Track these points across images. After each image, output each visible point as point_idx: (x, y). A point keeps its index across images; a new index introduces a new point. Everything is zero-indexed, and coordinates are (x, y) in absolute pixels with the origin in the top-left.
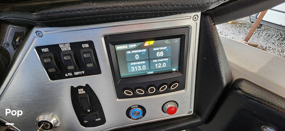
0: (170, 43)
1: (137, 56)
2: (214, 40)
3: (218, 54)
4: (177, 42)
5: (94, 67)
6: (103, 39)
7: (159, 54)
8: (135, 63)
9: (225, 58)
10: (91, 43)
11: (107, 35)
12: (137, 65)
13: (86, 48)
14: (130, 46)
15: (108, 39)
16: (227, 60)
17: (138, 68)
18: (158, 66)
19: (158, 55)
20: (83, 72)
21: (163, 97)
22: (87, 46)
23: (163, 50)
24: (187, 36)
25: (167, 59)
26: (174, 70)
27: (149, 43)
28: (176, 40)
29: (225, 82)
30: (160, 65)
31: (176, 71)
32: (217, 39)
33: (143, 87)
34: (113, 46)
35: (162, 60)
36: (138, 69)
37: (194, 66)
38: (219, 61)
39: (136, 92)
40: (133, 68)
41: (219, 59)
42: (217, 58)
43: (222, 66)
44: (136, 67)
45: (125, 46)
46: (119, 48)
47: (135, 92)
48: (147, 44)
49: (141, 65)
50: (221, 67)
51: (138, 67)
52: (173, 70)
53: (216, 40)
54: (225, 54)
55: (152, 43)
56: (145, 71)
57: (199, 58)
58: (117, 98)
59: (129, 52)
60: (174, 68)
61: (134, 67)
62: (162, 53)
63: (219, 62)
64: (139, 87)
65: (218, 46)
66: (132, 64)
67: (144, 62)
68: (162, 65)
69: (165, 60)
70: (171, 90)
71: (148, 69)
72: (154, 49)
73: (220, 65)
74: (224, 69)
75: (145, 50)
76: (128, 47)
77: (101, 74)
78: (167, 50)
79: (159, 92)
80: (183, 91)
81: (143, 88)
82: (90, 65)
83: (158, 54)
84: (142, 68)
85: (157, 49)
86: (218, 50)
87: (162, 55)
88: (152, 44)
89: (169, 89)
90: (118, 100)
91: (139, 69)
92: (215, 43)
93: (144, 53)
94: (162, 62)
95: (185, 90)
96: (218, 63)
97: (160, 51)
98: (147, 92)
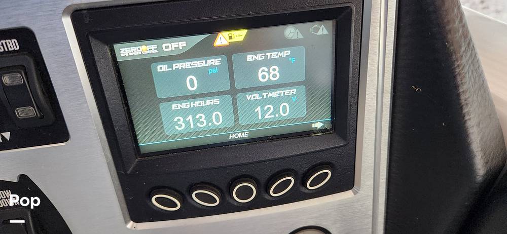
0: (300, 36)
1: (191, 81)
2: (445, 27)
3: (459, 74)
4: (325, 32)
5: (42, 117)
6: (67, 22)
7: (266, 74)
8: (185, 105)
9: (482, 87)
10: (26, 37)
11: (83, 7)
12: (194, 111)
13: (9, 52)
14: (167, 47)
15: (87, 21)
16: (489, 94)
17: (196, 121)
18: (264, 113)
19: (264, 77)
20: (7, 135)
21: (283, 215)
22: (13, 45)
23: (278, 62)
24: (357, 12)
25: (293, 91)
26: (318, 125)
27: (231, 38)
28: (323, 26)
29: (480, 167)
30: (269, 108)
31: (324, 131)
32: (455, 23)
33: (215, 183)
34: (107, 48)
35: (275, 94)
36: (198, 124)
37: (382, 114)
38: (463, 97)
39: (191, 201)
40: (179, 120)
41: (461, 90)
42: (456, 87)
43: (472, 116)
44: (190, 117)
45: (148, 47)
46: (127, 51)
47: (188, 198)
48: (223, 39)
49: (208, 111)
50: (467, 118)
51: (197, 117)
52: (314, 126)
53: (451, 26)
54: (481, 75)
55: (239, 35)
56: (220, 130)
57: (399, 87)
58: (128, 218)
59: (163, 68)
60: (317, 119)
61: (184, 118)
62: (274, 70)
63: (463, 102)
64: (203, 183)
65: (460, 47)
66: (175, 106)
67: (216, 101)
68: (276, 110)
69: (287, 92)
70: (307, 191)
71: (232, 123)
72: (250, 58)
73: (465, 111)
74: (479, 124)
75: (216, 61)
76: (159, 48)
77: (69, 141)
78: (293, 60)
79: (267, 197)
80: (348, 195)
81: (215, 186)
82: (25, 112)
83: (263, 73)
84: (211, 121)
85: (260, 57)
86: (457, 60)
87: (275, 76)
88: (241, 39)
89: (303, 189)
90: (131, 224)
91: (202, 123)
92: (449, 36)
93: (215, 71)
94: (276, 102)
95: (355, 193)
96: (460, 104)
97: (268, 63)
98: (228, 198)
